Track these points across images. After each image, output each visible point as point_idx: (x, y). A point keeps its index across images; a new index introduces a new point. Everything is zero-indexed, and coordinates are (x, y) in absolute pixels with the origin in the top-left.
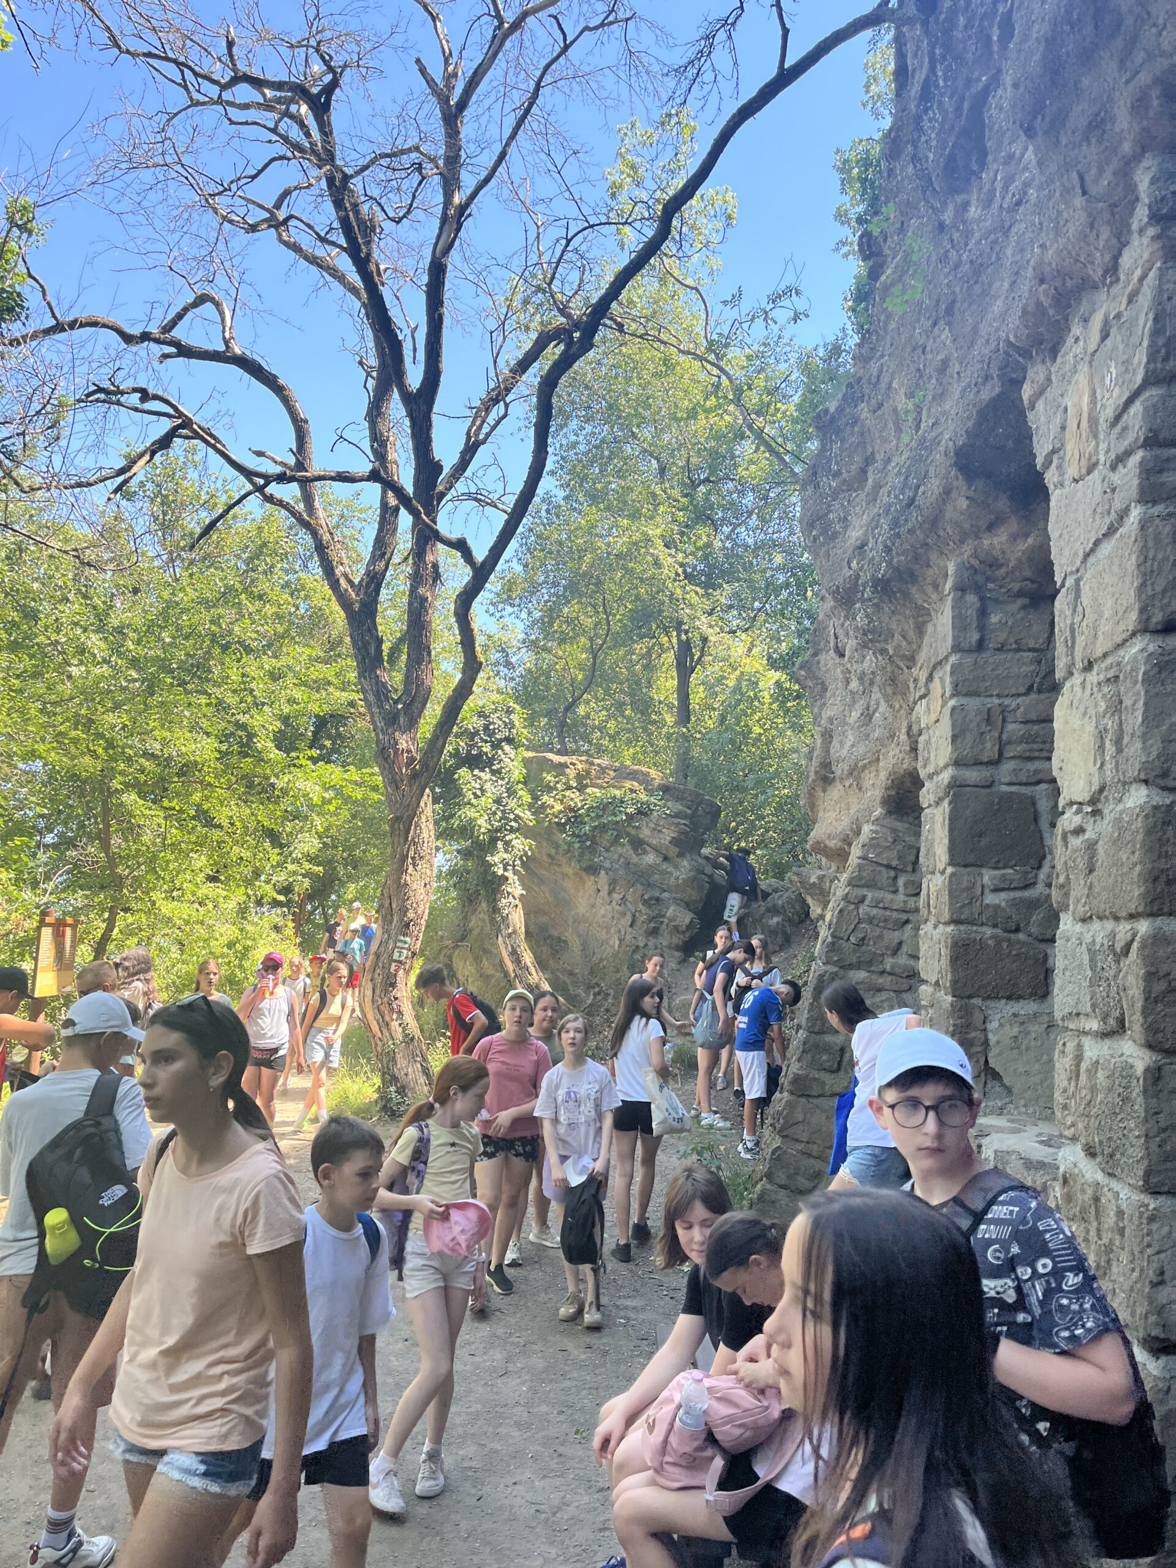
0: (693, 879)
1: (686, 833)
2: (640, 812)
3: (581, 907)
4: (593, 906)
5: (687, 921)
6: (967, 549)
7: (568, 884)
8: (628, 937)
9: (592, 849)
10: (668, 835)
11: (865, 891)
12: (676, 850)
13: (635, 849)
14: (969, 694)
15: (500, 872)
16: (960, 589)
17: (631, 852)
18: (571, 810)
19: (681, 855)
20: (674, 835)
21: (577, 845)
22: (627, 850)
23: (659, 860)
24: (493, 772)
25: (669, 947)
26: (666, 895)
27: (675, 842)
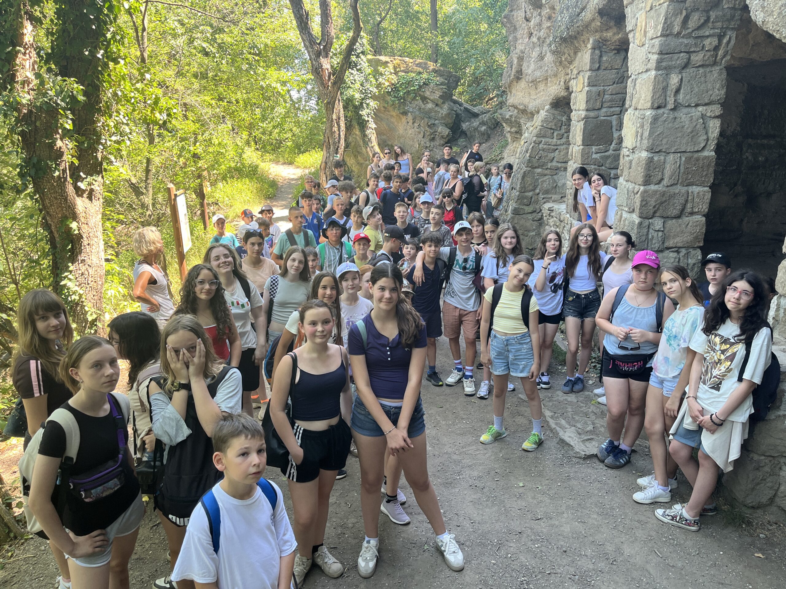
0: (449, 114)
1: (446, 92)
2: (424, 83)
3: (401, 131)
4: (406, 130)
5: (447, 133)
6: (598, 36)
7: (393, 120)
8: (422, 143)
9: (404, 104)
10: (438, 94)
11: (542, 139)
12: (442, 101)
13: (423, 102)
14: (593, 86)
15: (366, 119)
16: (594, 48)
17: (421, 103)
18: (393, 84)
19: (443, 103)
20: (441, 94)
21: (397, 102)
22: (419, 102)
23: (434, 106)
24: (358, 70)
25: (439, 145)
26: (437, 122)
27: (441, 97)
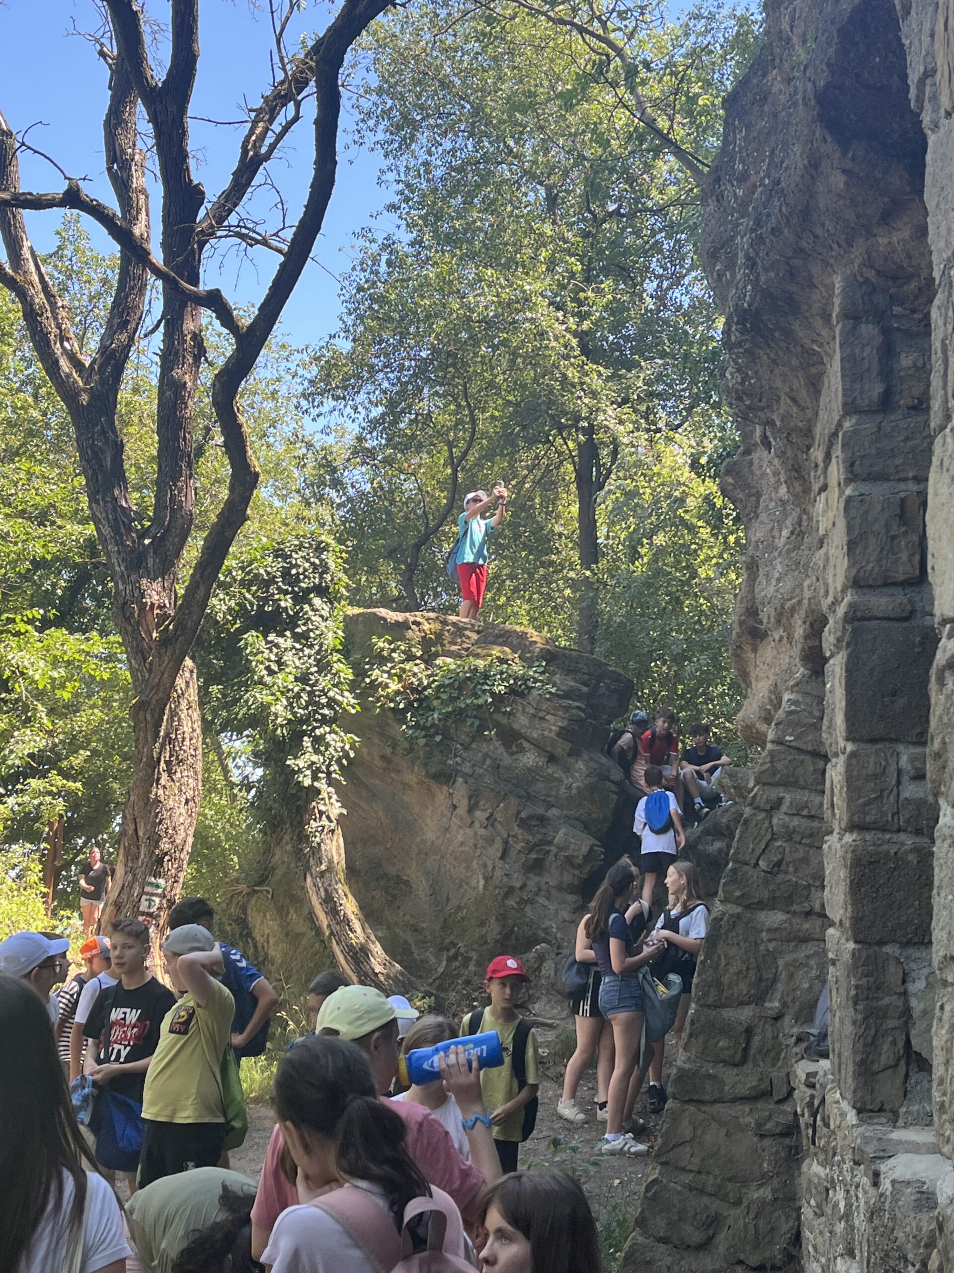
0: (592, 789)
1: (580, 721)
2: (511, 690)
3: (430, 832)
4: (447, 830)
5: (585, 849)
6: (857, 253)
7: (410, 798)
8: (498, 873)
9: (445, 747)
10: (554, 724)
11: (781, 792)
12: (567, 746)
13: (507, 745)
14: (871, 478)
15: (307, 782)
16: (852, 316)
17: (502, 750)
18: (414, 690)
19: (574, 753)
20: (564, 724)
21: (422, 742)
22: (497, 748)
23: (541, 762)
24: (297, 637)
25: (559, 888)
26: (554, 812)
27: (563, 733)
